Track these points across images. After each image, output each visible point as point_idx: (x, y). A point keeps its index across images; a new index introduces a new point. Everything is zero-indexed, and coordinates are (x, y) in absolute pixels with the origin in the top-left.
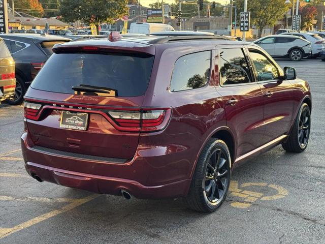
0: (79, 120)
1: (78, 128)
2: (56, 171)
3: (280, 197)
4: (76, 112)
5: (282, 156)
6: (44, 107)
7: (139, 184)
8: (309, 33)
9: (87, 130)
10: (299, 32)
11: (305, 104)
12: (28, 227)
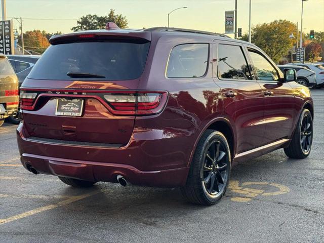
0: (74, 106)
1: (73, 114)
2: (51, 160)
3: (281, 193)
4: (72, 98)
5: (284, 162)
6: (40, 95)
7: (136, 170)
8: (313, 64)
9: (82, 115)
10: (303, 63)
11: (307, 110)
12: (21, 219)
